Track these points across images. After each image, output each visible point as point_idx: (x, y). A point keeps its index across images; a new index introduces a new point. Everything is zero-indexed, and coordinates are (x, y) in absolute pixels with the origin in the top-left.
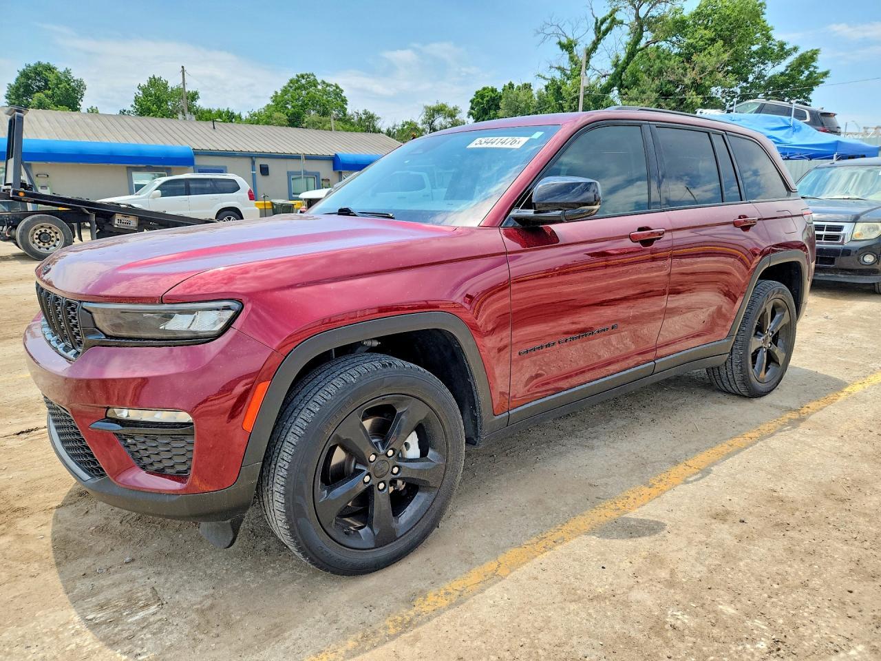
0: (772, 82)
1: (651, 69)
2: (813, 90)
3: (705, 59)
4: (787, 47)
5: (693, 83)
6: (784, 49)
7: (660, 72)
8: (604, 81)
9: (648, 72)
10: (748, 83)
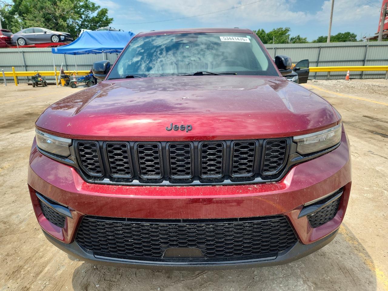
0: (93, 20)
1: (37, 6)
2: (108, 25)
3: (63, 5)
4: (96, 5)
5: (60, 16)
6: (94, 6)
7: (42, 8)
8: (10, 9)
9: (35, 7)
10: (83, 19)
